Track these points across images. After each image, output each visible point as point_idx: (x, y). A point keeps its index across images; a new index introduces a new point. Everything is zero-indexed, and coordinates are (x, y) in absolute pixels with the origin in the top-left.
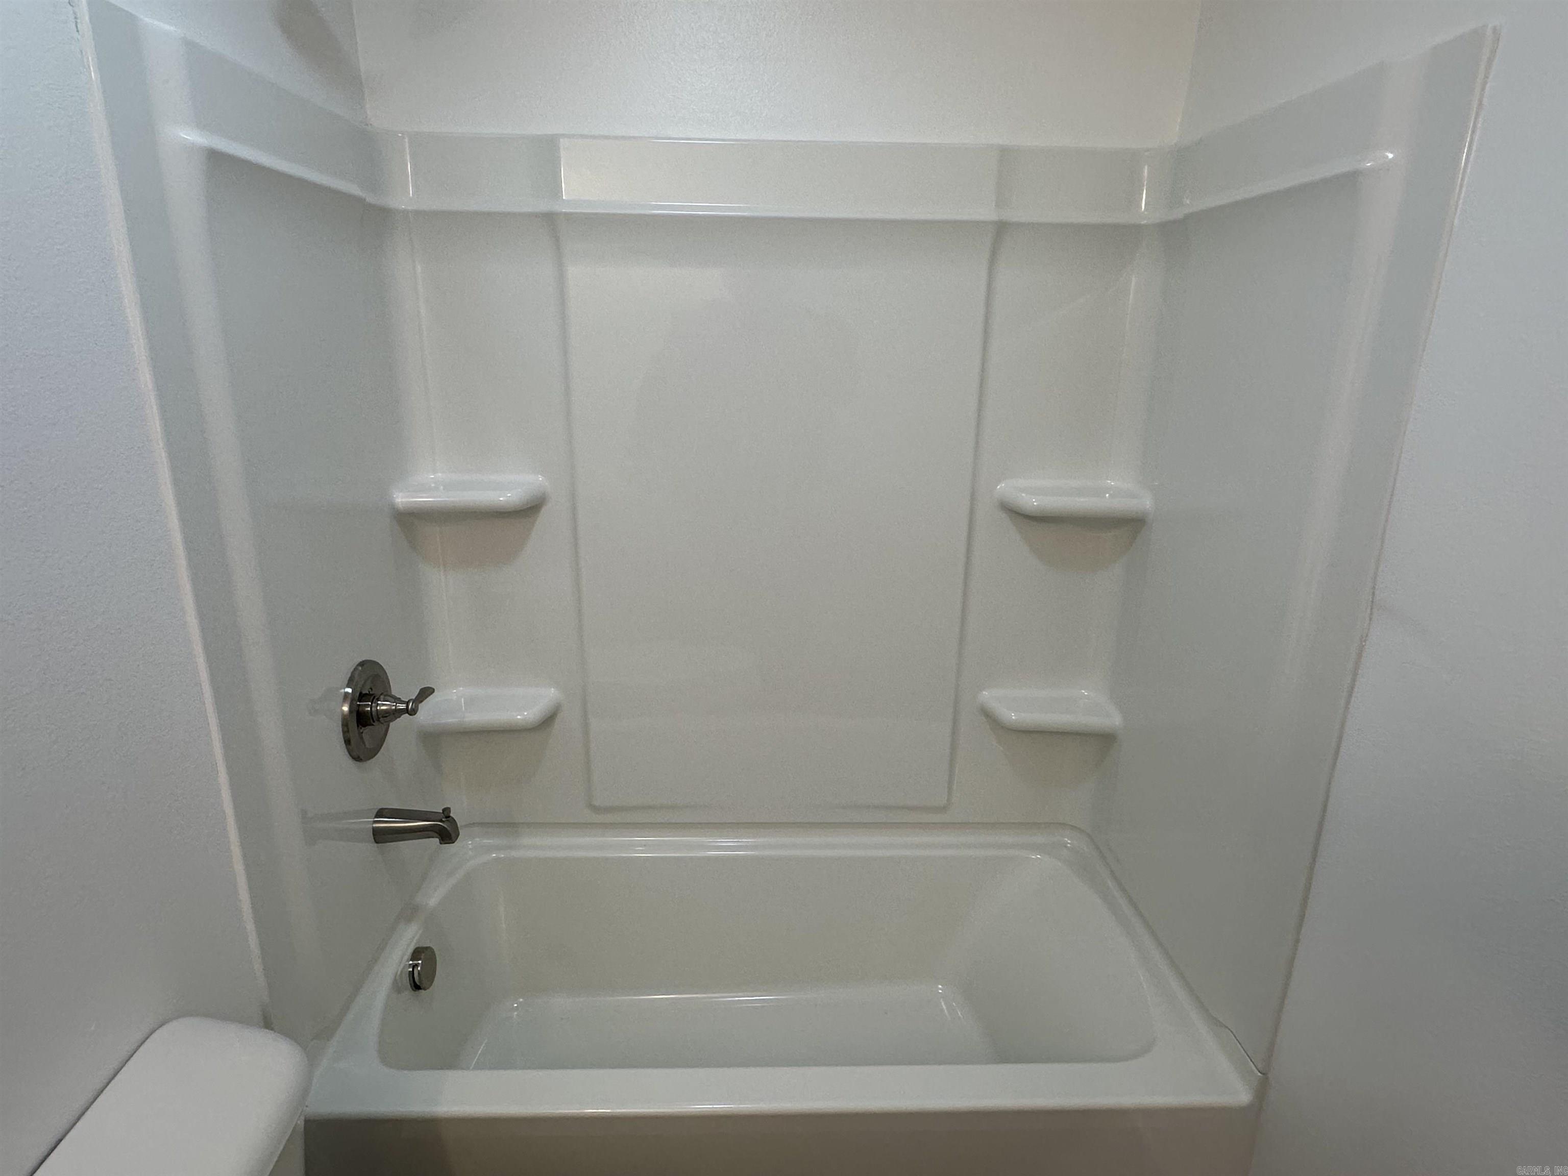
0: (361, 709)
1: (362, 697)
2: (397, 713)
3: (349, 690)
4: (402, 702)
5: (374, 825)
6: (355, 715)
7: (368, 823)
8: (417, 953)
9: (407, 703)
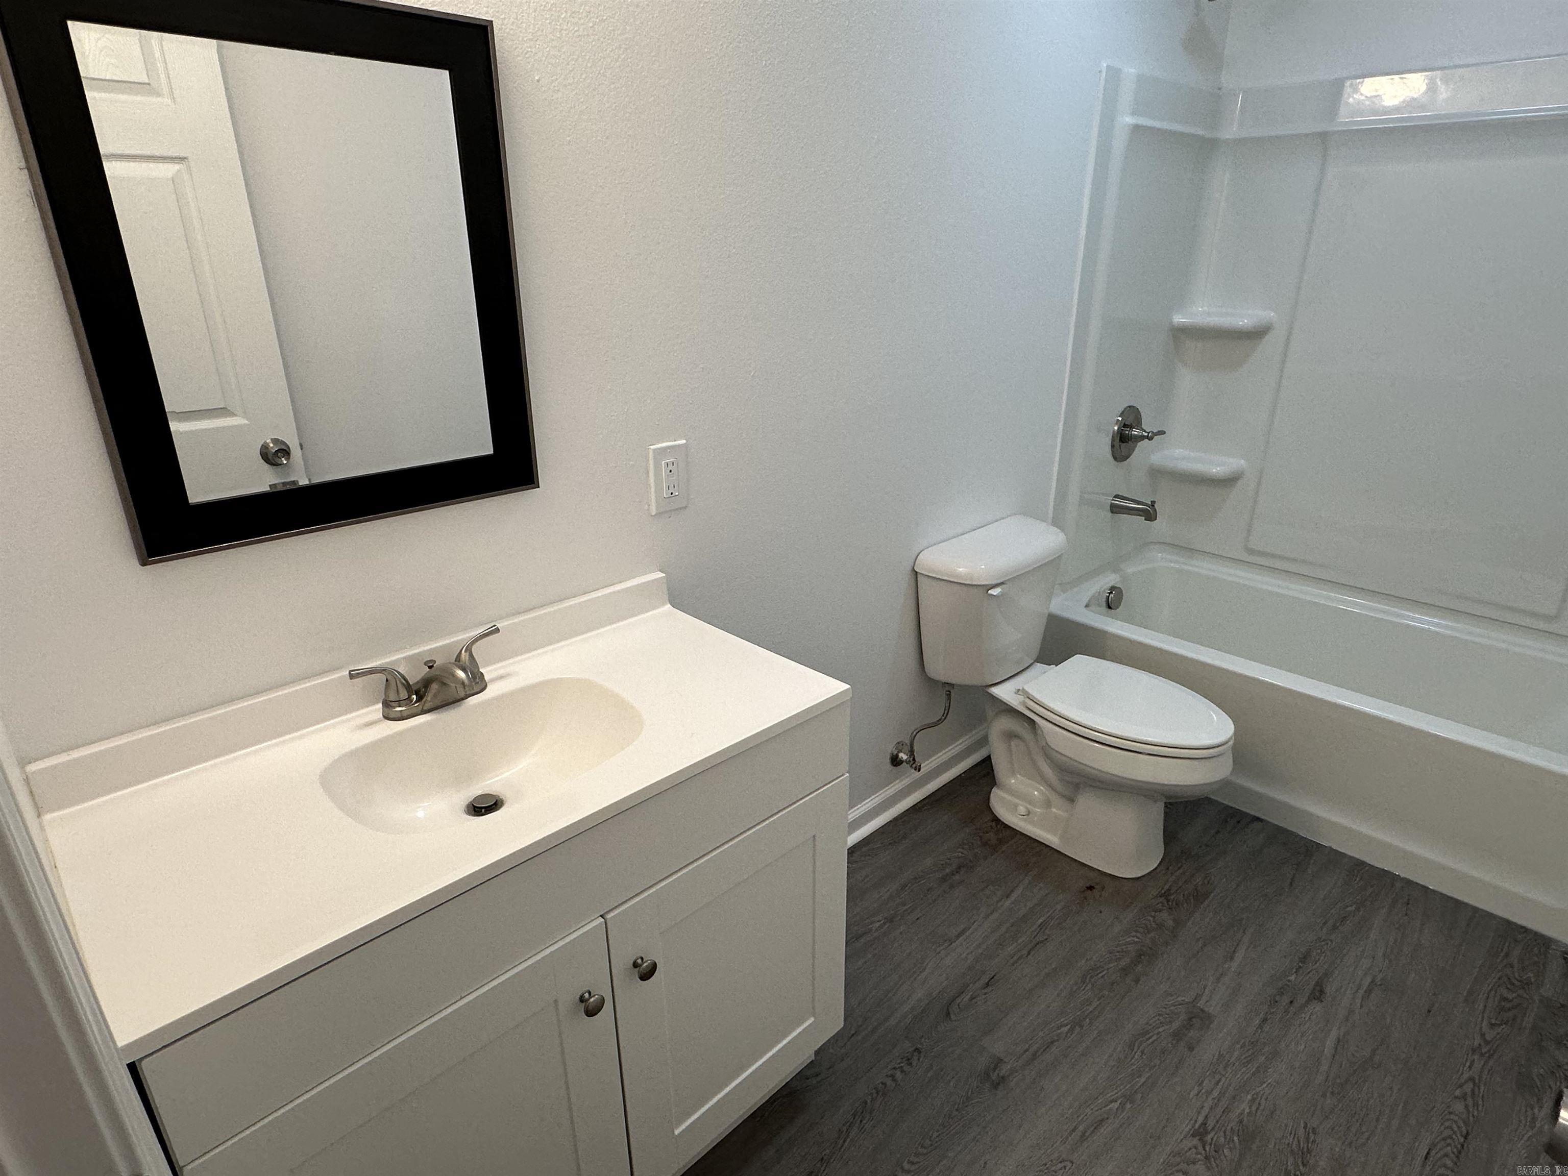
0: (1123, 432)
1: (1125, 426)
2: (1142, 438)
3: (1120, 419)
4: (1145, 432)
5: (1113, 502)
6: (1119, 435)
7: (1109, 500)
8: (1113, 589)
9: (1149, 433)
